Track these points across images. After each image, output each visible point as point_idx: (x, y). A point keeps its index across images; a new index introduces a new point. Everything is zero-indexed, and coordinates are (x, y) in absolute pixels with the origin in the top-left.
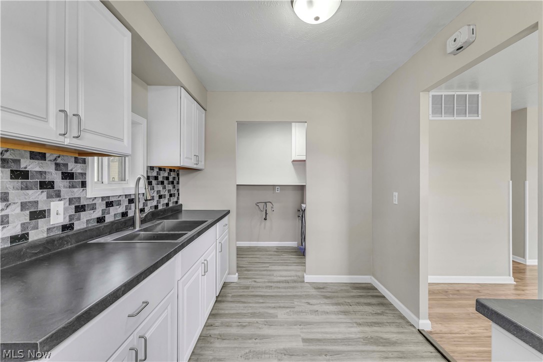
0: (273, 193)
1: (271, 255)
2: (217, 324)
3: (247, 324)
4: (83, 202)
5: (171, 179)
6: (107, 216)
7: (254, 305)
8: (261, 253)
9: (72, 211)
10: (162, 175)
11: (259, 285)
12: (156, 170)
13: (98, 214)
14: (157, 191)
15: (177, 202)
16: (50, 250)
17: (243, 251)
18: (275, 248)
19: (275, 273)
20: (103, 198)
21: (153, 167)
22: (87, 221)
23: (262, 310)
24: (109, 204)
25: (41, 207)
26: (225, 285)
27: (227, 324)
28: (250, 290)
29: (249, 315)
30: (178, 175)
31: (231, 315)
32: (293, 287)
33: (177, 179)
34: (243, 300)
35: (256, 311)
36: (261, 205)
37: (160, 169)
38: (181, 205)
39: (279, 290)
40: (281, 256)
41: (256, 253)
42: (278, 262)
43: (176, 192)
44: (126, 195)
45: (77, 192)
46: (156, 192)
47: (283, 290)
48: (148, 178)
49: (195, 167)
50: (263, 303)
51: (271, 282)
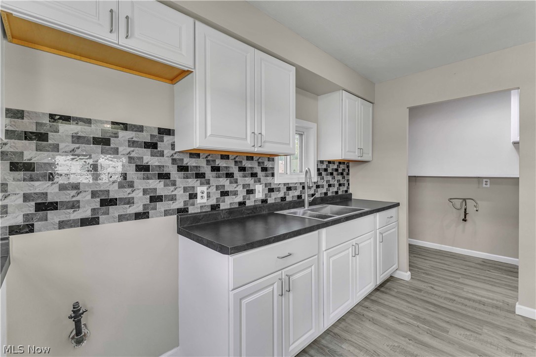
0: (479, 188)
1: (471, 267)
2: (373, 309)
3: (405, 322)
4: (273, 186)
5: (340, 171)
6: (287, 197)
7: (421, 310)
8: (454, 260)
9: (267, 192)
10: (331, 168)
11: (436, 292)
12: (326, 163)
13: (281, 195)
14: (327, 181)
15: (346, 191)
16: (255, 213)
17: (429, 253)
18: (481, 260)
19: (466, 288)
20: (285, 184)
21: (323, 161)
22: (275, 198)
23: (428, 318)
24: (289, 189)
25: (251, 188)
26: (391, 279)
27: (383, 313)
28: (421, 294)
29: (411, 316)
30: (348, 167)
31: (390, 308)
32: (490, 312)
33: (347, 171)
34: (409, 300)
35: (421, 316)
36: (458, 203)
37: (329, 162)
38: (351, 194)
39: (463, 307)
40: (487, 272)
41: (447, 259)
42: (478, 277)
43: (346, 182)
44: (300, 183)
45: (269, 180)
46: (325, 182)
47: (470, 310)
48: (318, 170)
49: (359, 159)
50: (433, 311)
51: (456, 296)
